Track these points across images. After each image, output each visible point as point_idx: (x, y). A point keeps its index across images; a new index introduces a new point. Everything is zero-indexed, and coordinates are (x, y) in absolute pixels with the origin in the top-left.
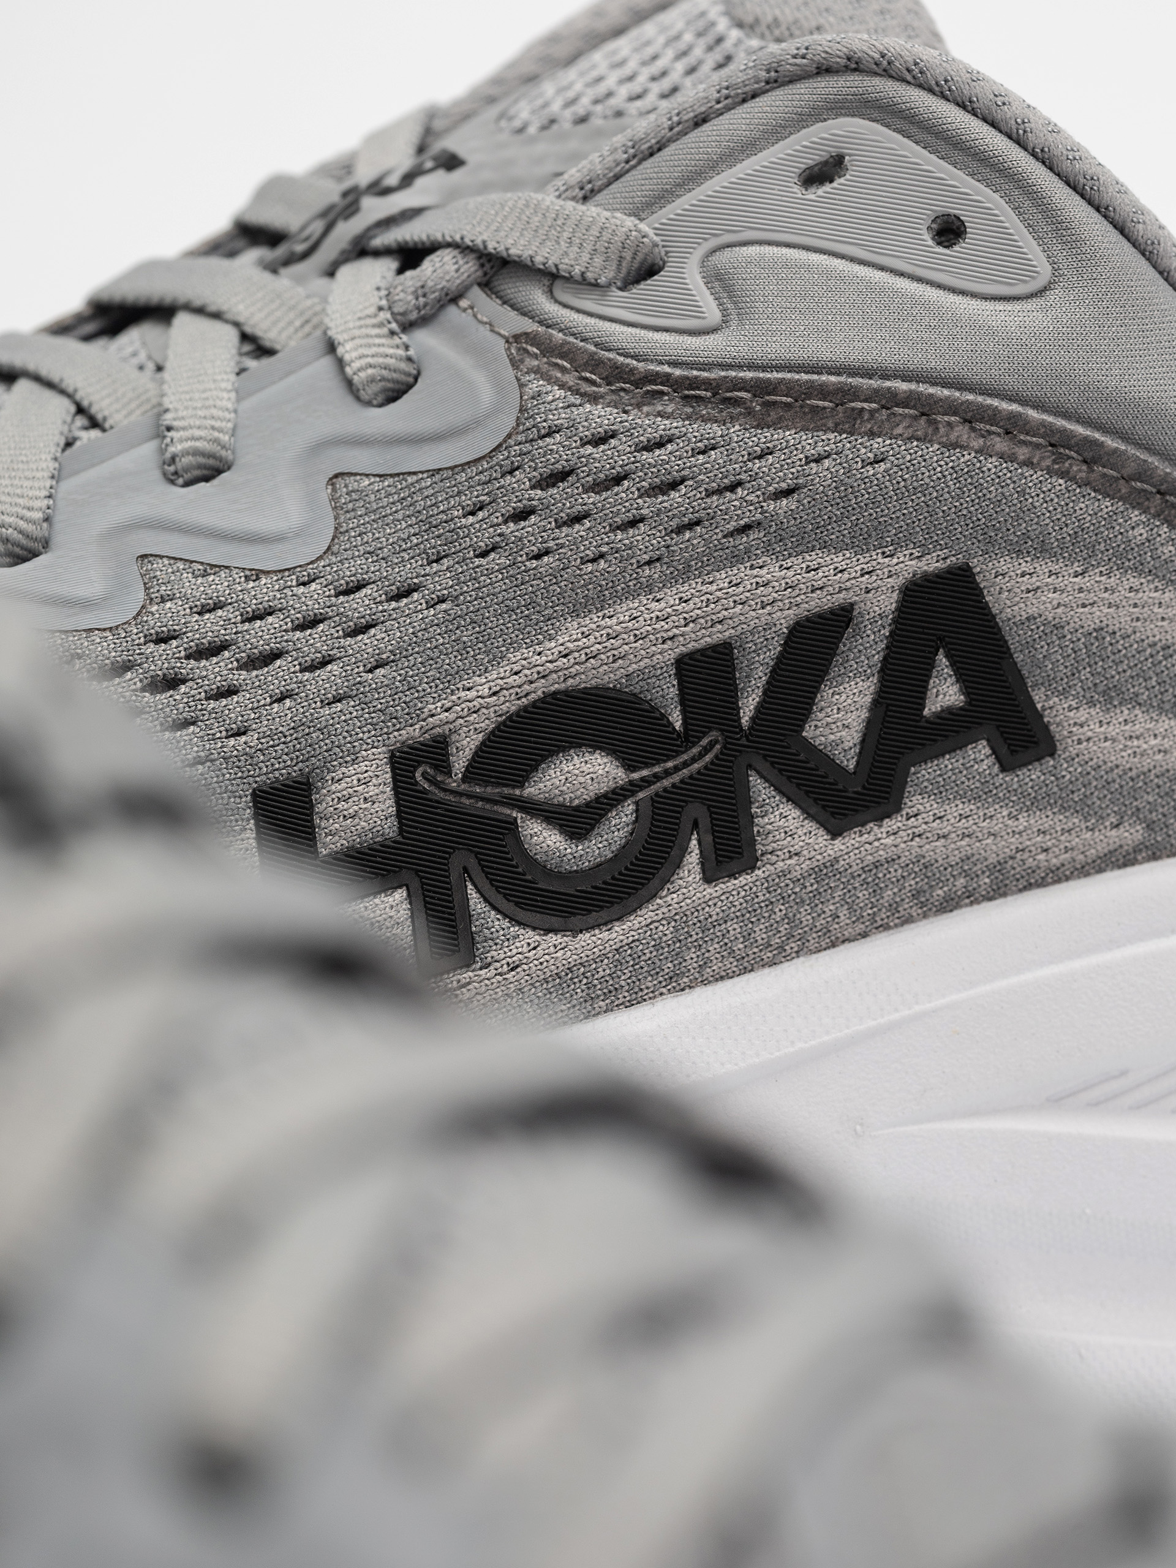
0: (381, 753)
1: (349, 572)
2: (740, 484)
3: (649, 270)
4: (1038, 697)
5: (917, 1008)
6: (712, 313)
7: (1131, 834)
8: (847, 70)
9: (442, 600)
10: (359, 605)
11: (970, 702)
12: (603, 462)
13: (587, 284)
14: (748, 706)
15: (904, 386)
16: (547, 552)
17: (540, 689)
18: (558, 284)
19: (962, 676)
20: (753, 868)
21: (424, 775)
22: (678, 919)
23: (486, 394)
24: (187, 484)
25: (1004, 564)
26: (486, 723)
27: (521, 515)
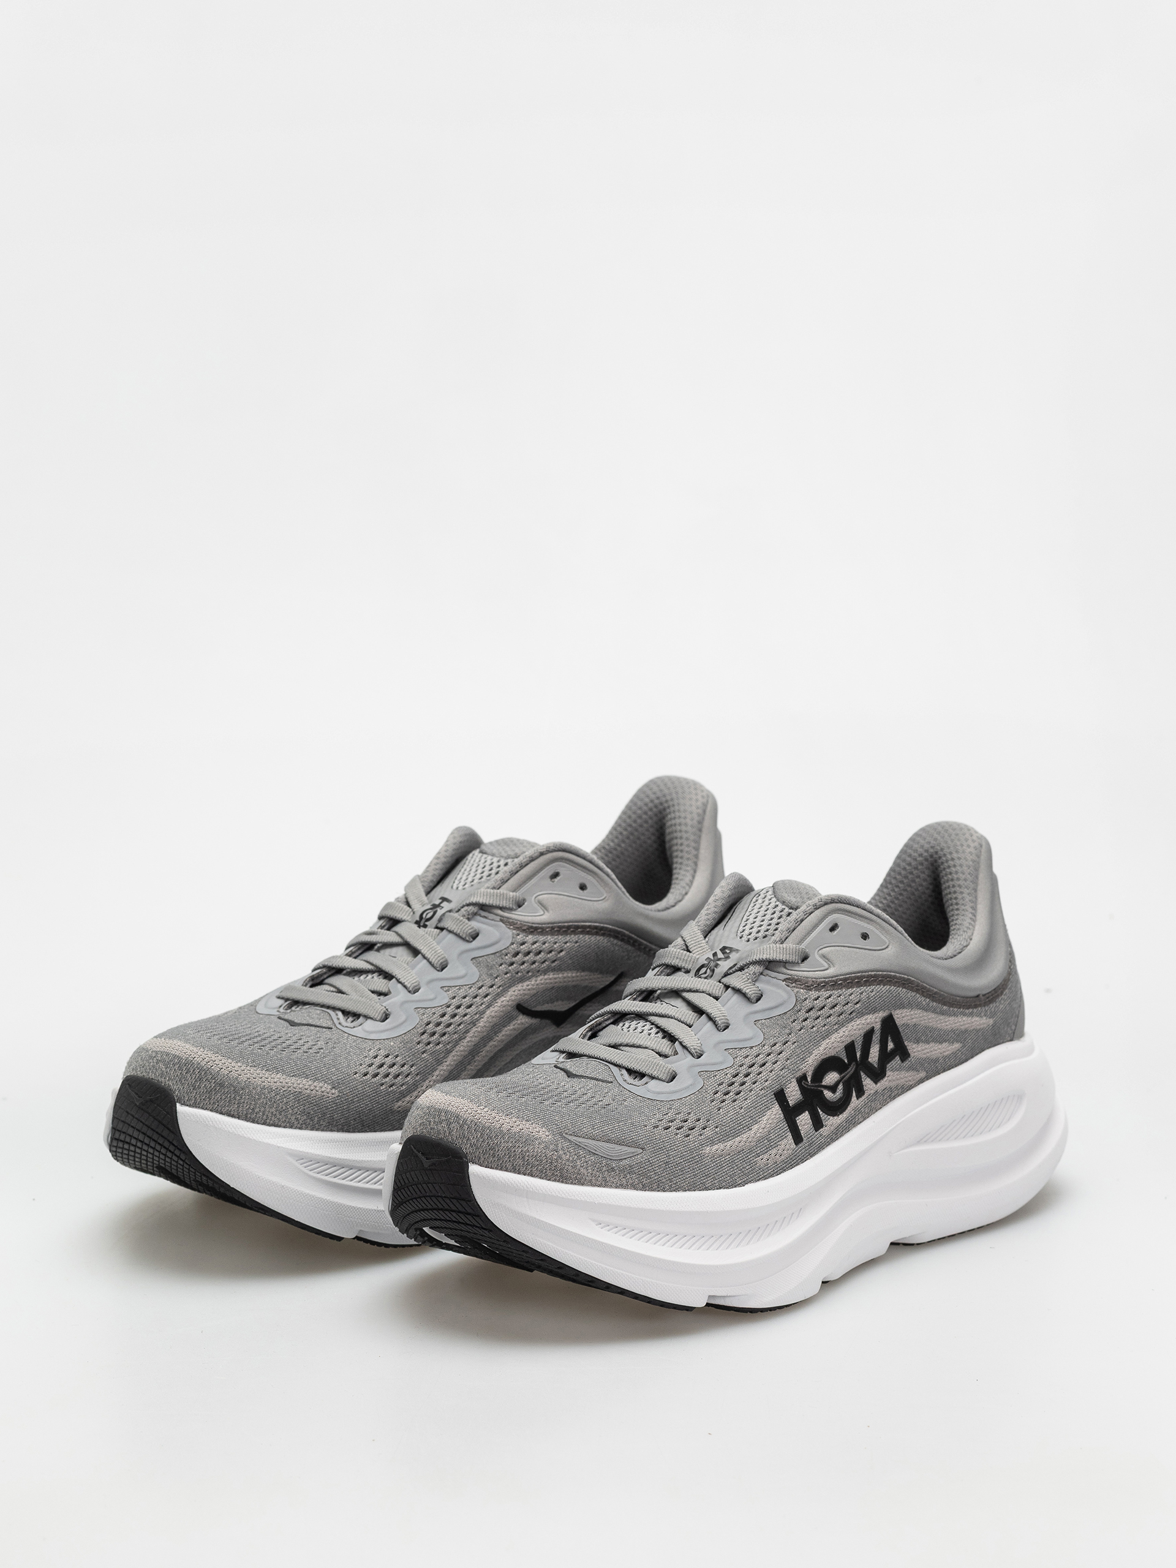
0: (794, 1080)
1: (772, 1042)
2: (848, 1002)
3: (805, 958)
4: (906, 1043)
5: (898, 1123)
6: (826, 966)
7: (923, 1074)
8: (831, 903)
9: (795, 1042)
10: (777, 1048)
11: (895, 1046)
12: (819, 1003)
13: (793, 963)
14: (858, 1055)
15: (873, 973)
16: (814, 1027)
17: (820, 1059)
18: (787, 965)
19: (893, 1041)
20: (864, 1094)
21: (804, 1083)
22: (855, 1110)
23: (785, 996)
24: (723, 1031)
25: (898, 1011)
26: (812, 1068)
27: (806, 1020)
